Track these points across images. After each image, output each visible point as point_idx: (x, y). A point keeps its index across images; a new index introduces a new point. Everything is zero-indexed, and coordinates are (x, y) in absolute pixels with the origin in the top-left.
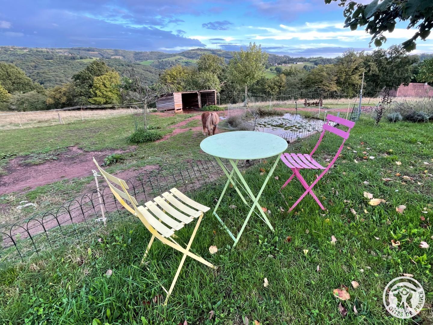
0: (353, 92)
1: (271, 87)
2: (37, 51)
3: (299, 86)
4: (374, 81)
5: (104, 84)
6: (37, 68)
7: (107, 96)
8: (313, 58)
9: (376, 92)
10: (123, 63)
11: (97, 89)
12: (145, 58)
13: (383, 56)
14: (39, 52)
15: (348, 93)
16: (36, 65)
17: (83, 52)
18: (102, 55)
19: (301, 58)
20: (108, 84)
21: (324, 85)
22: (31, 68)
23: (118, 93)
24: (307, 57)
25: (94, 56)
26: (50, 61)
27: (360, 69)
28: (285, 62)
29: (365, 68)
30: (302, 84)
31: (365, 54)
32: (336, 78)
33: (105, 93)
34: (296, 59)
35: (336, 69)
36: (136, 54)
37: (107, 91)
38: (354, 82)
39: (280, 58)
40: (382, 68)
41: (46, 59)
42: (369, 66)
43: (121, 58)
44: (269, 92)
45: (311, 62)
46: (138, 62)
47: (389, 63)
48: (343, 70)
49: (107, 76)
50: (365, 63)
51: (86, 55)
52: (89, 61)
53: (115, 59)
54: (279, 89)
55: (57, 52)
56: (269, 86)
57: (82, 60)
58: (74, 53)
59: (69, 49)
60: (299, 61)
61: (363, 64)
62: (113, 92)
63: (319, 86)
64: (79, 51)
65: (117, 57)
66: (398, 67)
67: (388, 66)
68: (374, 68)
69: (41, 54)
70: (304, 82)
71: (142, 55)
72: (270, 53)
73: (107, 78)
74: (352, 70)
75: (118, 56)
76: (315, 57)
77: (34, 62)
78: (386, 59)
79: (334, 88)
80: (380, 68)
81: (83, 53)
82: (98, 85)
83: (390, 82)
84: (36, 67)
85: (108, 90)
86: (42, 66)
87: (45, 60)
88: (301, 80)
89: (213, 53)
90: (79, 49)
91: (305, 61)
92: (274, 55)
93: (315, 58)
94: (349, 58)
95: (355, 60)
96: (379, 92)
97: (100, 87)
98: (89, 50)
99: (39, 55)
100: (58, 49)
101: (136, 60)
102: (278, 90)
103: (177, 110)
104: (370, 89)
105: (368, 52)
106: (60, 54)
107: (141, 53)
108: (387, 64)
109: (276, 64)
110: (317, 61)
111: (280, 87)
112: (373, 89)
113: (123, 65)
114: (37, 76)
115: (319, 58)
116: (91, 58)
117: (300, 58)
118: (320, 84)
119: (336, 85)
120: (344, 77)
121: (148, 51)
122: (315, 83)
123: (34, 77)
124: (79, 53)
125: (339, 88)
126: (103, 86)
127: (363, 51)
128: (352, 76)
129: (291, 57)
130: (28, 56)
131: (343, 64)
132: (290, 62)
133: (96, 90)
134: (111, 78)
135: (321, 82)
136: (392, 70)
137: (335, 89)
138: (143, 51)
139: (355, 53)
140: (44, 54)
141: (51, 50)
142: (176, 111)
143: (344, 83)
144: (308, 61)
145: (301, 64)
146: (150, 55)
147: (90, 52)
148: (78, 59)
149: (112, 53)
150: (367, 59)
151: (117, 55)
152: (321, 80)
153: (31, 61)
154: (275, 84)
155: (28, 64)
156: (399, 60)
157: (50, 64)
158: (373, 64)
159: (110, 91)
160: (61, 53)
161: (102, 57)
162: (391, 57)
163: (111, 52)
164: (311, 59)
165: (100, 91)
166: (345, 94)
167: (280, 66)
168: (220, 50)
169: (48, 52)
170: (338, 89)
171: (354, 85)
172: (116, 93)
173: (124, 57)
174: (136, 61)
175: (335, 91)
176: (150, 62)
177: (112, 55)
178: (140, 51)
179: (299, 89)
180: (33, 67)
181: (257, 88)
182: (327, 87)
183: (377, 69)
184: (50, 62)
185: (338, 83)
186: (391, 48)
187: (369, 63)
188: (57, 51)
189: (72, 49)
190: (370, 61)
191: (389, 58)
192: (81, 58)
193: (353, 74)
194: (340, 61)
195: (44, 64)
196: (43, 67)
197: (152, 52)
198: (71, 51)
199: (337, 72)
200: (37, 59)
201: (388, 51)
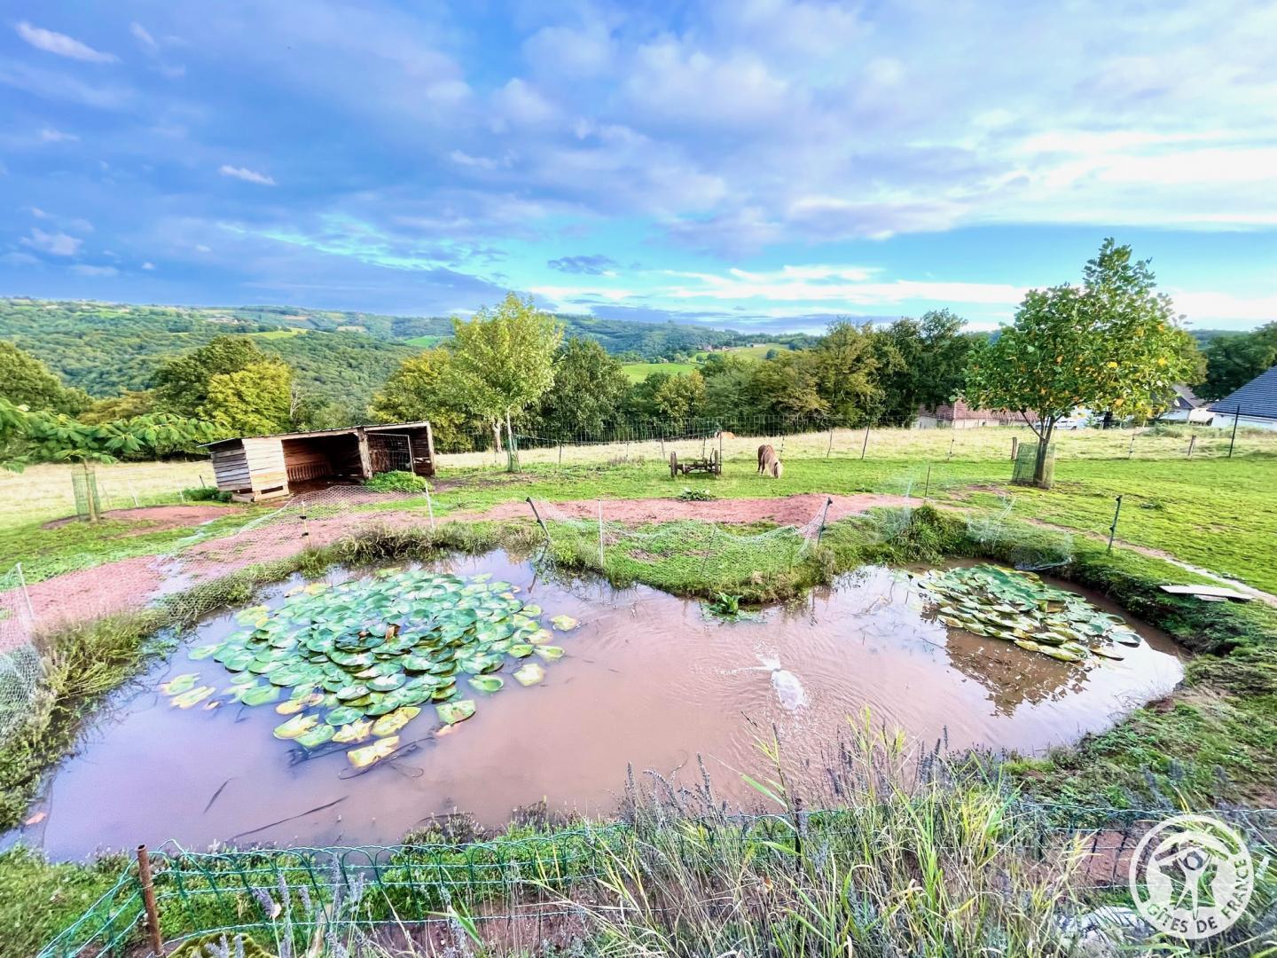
0: (857, 410)
1: (669, 401)
2: (152, 313)
3: (735, 398)
4: (900, 386)
5: (239, 395)
6: (143, 352)
7: (246, 423)
8: (786, 336)
9: (909, 409)
10: (364, 342)
11: (218, 405)
12: (417, 330)
13: (914, 333)
14: (156, 314)
15: (845, 413)
16: (144, 344)
17: (272, 315)
18: (315, 324)
19: (761, 336)
20: (250, 393)
21: (790, 397)
22: (130, 350)
23: (283, 415)
24: (774, 334)
25: (295, 326)
26: (181, 334)
27: (868, 361)
28: (728, 344)
29: (877, 359)
30: (741, 392)
31: (875, 328)
32: (816, 379)
33: (239, 416)
34: (751, 337)
35: (815, 360)
36: (398, 322)
37: (246, 412)
38: (858, 389)
39: (718, 335)
40: (914, 357)
41: (171, 330)
42: (885, 354)
43: (361, 330)
44: (665, 412)
45: (782, 343)
46: (401, 339)
47: (927, 349)
48: (830, 362)
49: (251, 375)
50: (876, 349)
51: (274, 322)
52: (279, 337)
53: (347, 333)
54: (690, 405)
55: (201, 316)
56: (665, 399)
57: (262, 334)
58: (246, 318)
59: (234, 309)
60: (756, 342)
61: (873, 350)
62: (265, 413)
63: (780, 399)
64: (259, 313)
65: (352, 329)
66: (945, 356)
67: (925, 355)
68: (897, 359)
69: (161, 319)
70: (747, 390)
71: (412, 324)
72: (696, 325)
73: (252, 379)
74: (850, 362)
75: (355, 325)
76: (789, 332)
77: (138, 336)
78: (922, 341)
79: (814, 402)
80: (911, 359)
81: (268, 319)
82: (220, 396)
83: (935, 387)
84: (141, 347)
85: (250, 409)
86: (158, 345)
87: (168, 333)
88: (740, 384)
89: (573, 324)
90: (262, 310)
91: (770, 341)
92: (704, 329)
93: (791, 336)
94: (842, 335)
95: (854, 342)
96: (915, 409)
97: (226, 401)
98: (283, 313)
99: (157, 322)
100: (206, 309)
101: (397, 336)
102: (686, 408)
103: (264, 492)
104: (894, 403)
105: (882, 324)
106: (210, 320)
107: (409, 320)
108: (923, 350)
109: (710, 348)
110: (795, 342)
111: (692, 399)
112: (900, 405)
113: (362, 347)
114: (140, 369)
115: (798, 335)
116: (286, 330)
117: (758, 336)
118: (781, 393)
119: (816, 397)
120: (833, 378)
121: (426, 316)
122: (772, 392)
123: (130, 371)
124: (260, 317)
125: (824, 402)
126: (236, 399)
127: (870, 322)
128: (850, 376)
129: (741, 332)
130: (125, 322)
131: (828, 348)
132: (739, 342)
133: (215, 408)
134: (262, 378)
135: (784, 388)
136: (937, 364)
137: (816, 406)
138: (414, 316)
139: (854, 326)
140: (169, 318)
141: (190, 312)
142: (258, 497)
143: (835, 392)
144: (775, 341)
145: (762, 349)
146: (432, 326)
147: (288, 317)
148: (254, 331)
149: (341, 321)
150: (879, 340)
151: (351, 323)
152: (784, 384)
153: (132, 334)
154: (680, 395)
155: (123, 341)
156: (946, 343)
157: (178, 343)
158: (891, 349)
159: (257, 411)
160: (214, 317)
161: (313, 327)
162: (929, 337)
163: (337, 317)
164: (780, 337)
165: (226, 412)
166: (840, 416)
167: (717, 352)
168: (589, 318)
169: (179, 315)
170: (820, 405)
171: (858, 395)
172: (275, 417)
173: (369, 329)
174: (396, 339)
175: (816, 410)
176: (430, 341)
177: (340, 325)
178: (407, 316)
179: (736, 405)
180: (133, 349)
181: (638, 403)
182: (797, 401)
183: (903, 362)
184: (179, 338)
185: (822, 390)
186: (926, 317)
187: (885, 348)
188: (205, 312)
189: (241, 309)
190: (886, 344)
191: (926, 339)
192: (262, 330)
193: (854, 372)
194: (822, 343)
195: (163, 342)
196: (160, 348)
197: (435, 319)
198: (241, 314)
199: (818, 368)
200: (149, 329)
201: (922, 323)
